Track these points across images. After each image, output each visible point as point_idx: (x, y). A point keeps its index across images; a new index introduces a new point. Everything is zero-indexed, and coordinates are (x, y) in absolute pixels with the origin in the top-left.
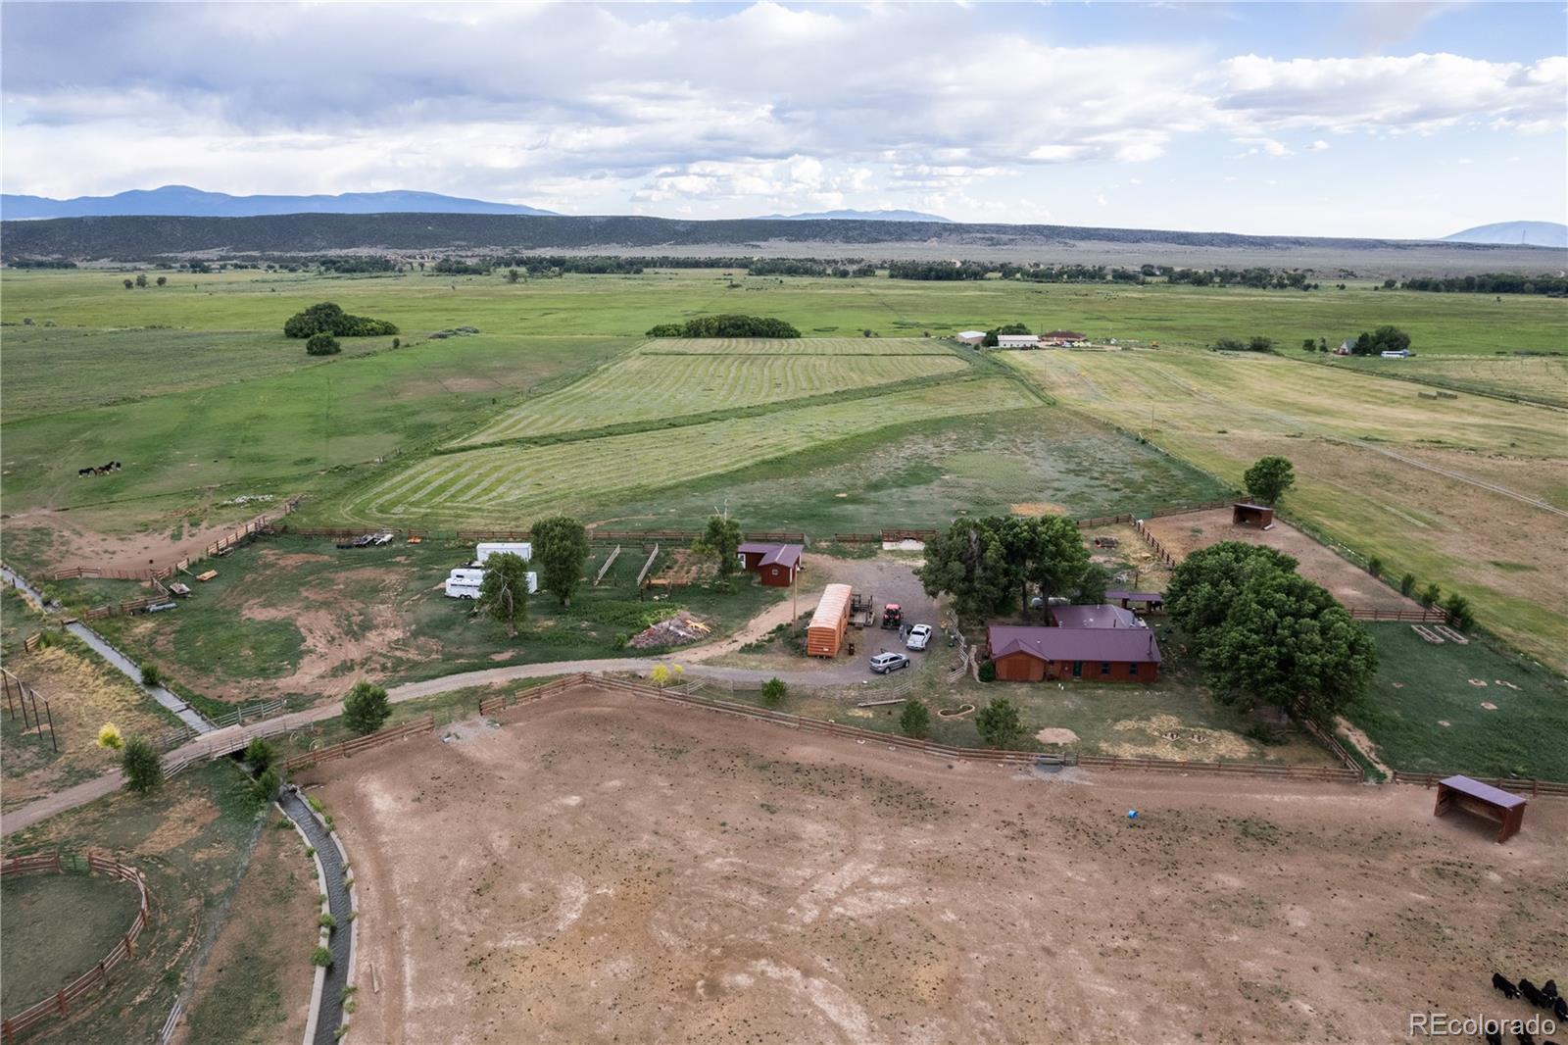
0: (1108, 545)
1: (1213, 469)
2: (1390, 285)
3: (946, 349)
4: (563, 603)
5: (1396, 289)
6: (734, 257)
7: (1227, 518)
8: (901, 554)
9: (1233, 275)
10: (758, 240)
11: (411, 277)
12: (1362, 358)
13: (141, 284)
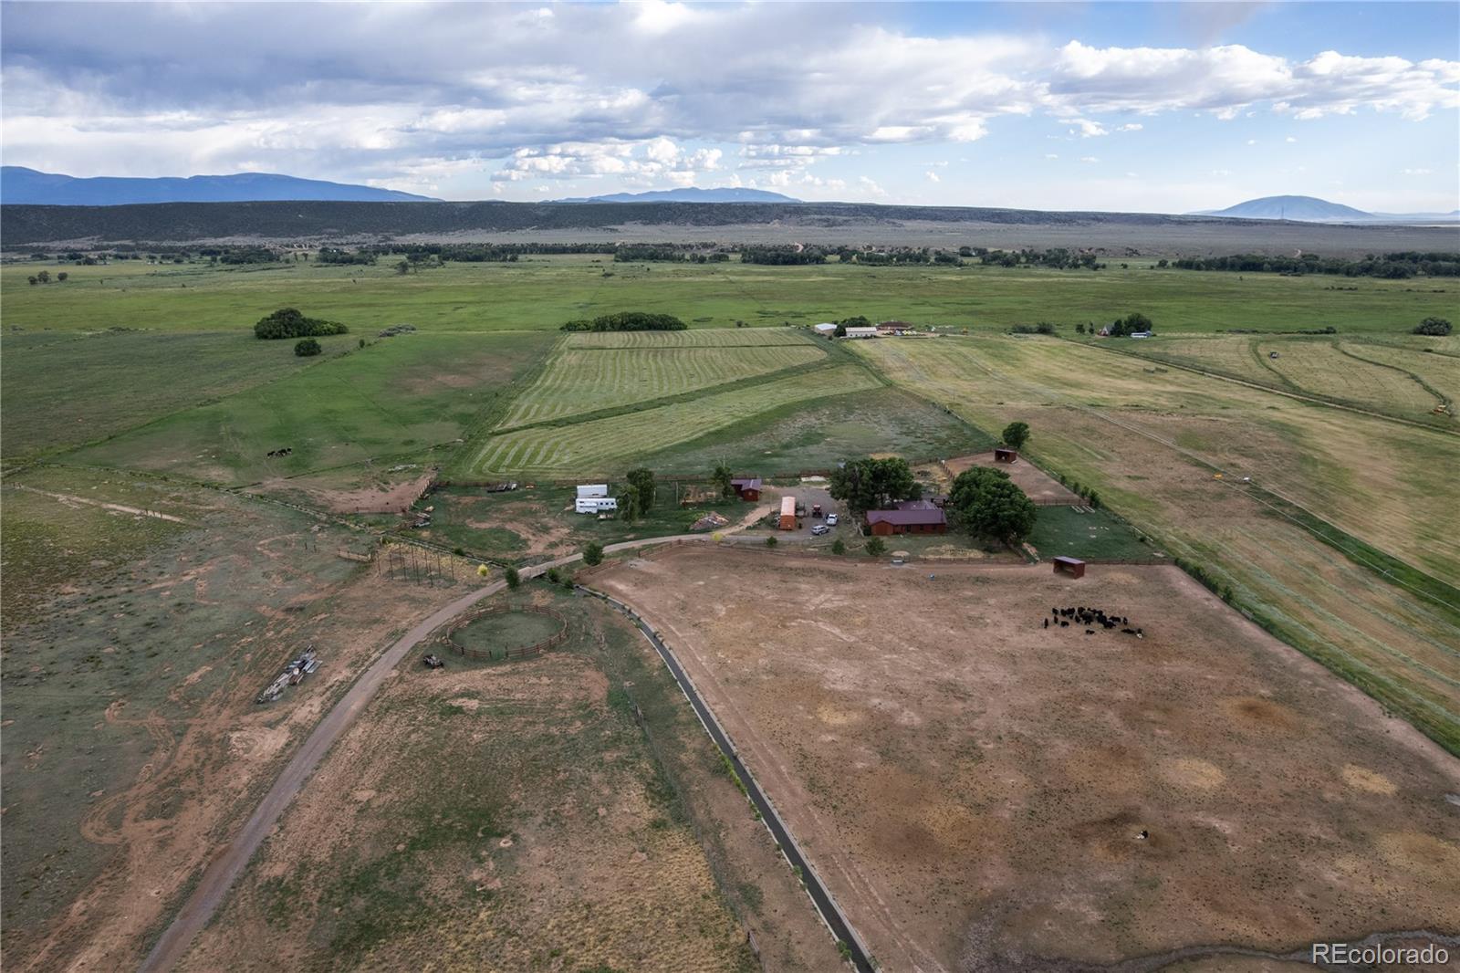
0: (925, 474)
1: (990, 429)
2: (1163, 264)
3: (806, 340)
5: (1168, 268)
6: (598, 242)
7: (992, 458)
8: (812, 483)
9: (1037, 257)
10: (614, 224)
11: (300, 269)
12: (1117, 339)
13: (43, 278)
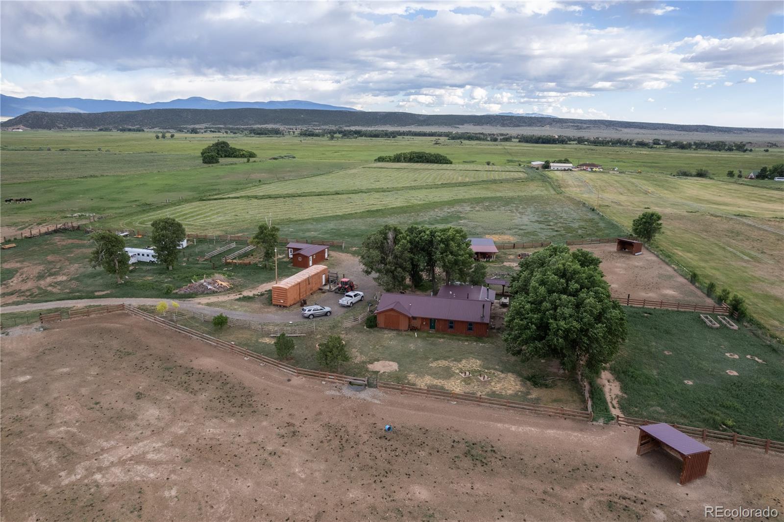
0: (524, 257)
3: (520, 169)
4: (168, 268)
6: (443, 131)
7: (613, 247)
9: (704, 145)
10: (459, 125)
11: (287, 137)
12: (762, 181)
13: (164, 137)
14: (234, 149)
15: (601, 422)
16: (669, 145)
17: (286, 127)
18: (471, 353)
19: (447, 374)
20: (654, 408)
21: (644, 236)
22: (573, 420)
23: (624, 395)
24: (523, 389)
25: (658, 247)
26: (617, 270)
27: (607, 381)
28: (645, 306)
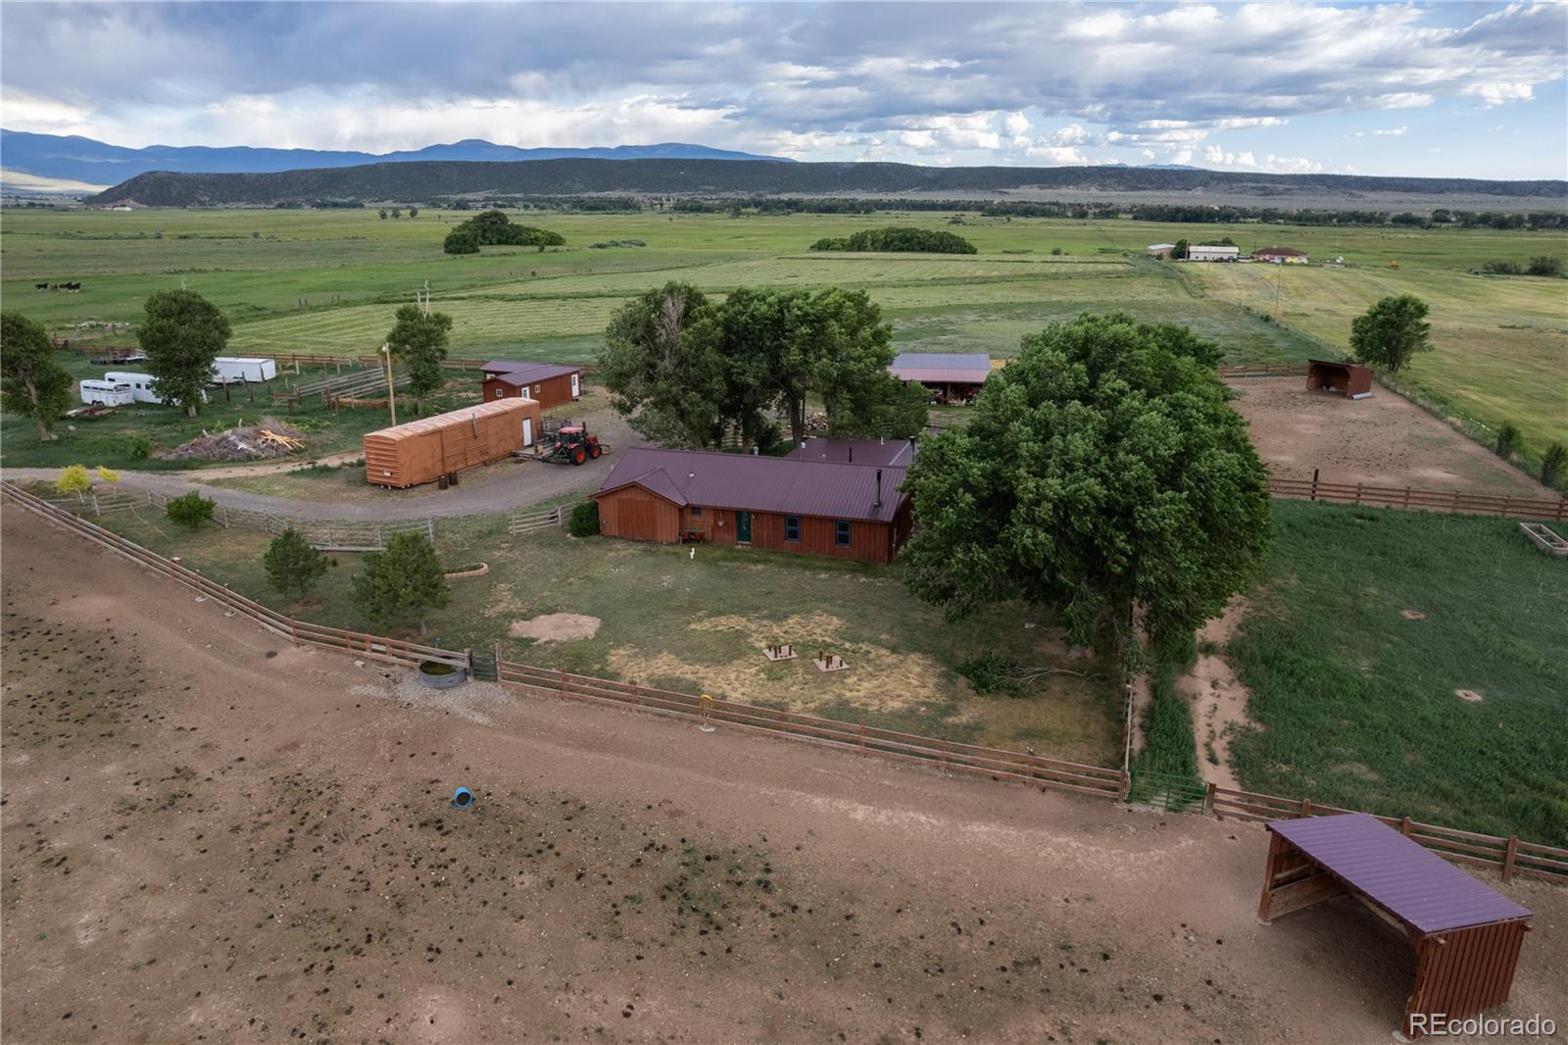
3: (1123, 260)
4: (187, 413)
6: (974, 200)
10: (1009, 187)
11: (647, 214)
13: (396, 215)
14: (518, 226)
15: (1158, 805)
16: (1468, 222)
17: (649, 195)
18: (825, 600)
19: (733, 649)
20: (1345, 767)
21: (1382, 358)
22: (1069, 794)
23: (1253, 725)
24: (941, 699)
25: (1416, 383)
26: (1300, 427)
27: (1208, 684)
28: (1361, 503)
